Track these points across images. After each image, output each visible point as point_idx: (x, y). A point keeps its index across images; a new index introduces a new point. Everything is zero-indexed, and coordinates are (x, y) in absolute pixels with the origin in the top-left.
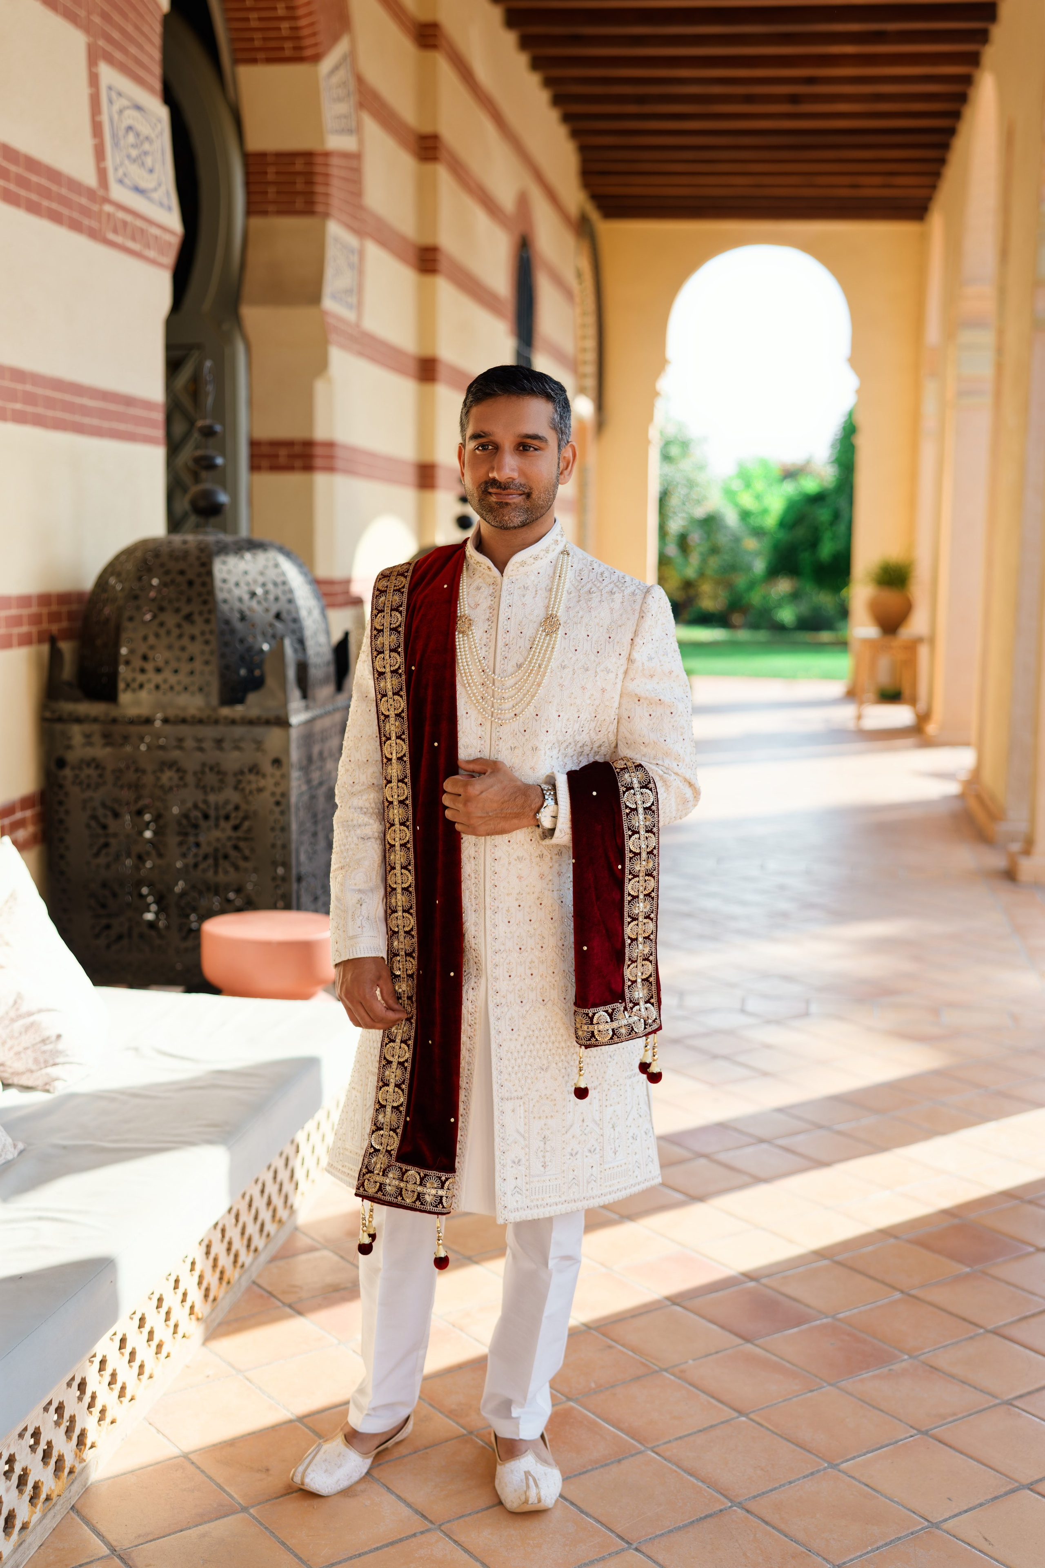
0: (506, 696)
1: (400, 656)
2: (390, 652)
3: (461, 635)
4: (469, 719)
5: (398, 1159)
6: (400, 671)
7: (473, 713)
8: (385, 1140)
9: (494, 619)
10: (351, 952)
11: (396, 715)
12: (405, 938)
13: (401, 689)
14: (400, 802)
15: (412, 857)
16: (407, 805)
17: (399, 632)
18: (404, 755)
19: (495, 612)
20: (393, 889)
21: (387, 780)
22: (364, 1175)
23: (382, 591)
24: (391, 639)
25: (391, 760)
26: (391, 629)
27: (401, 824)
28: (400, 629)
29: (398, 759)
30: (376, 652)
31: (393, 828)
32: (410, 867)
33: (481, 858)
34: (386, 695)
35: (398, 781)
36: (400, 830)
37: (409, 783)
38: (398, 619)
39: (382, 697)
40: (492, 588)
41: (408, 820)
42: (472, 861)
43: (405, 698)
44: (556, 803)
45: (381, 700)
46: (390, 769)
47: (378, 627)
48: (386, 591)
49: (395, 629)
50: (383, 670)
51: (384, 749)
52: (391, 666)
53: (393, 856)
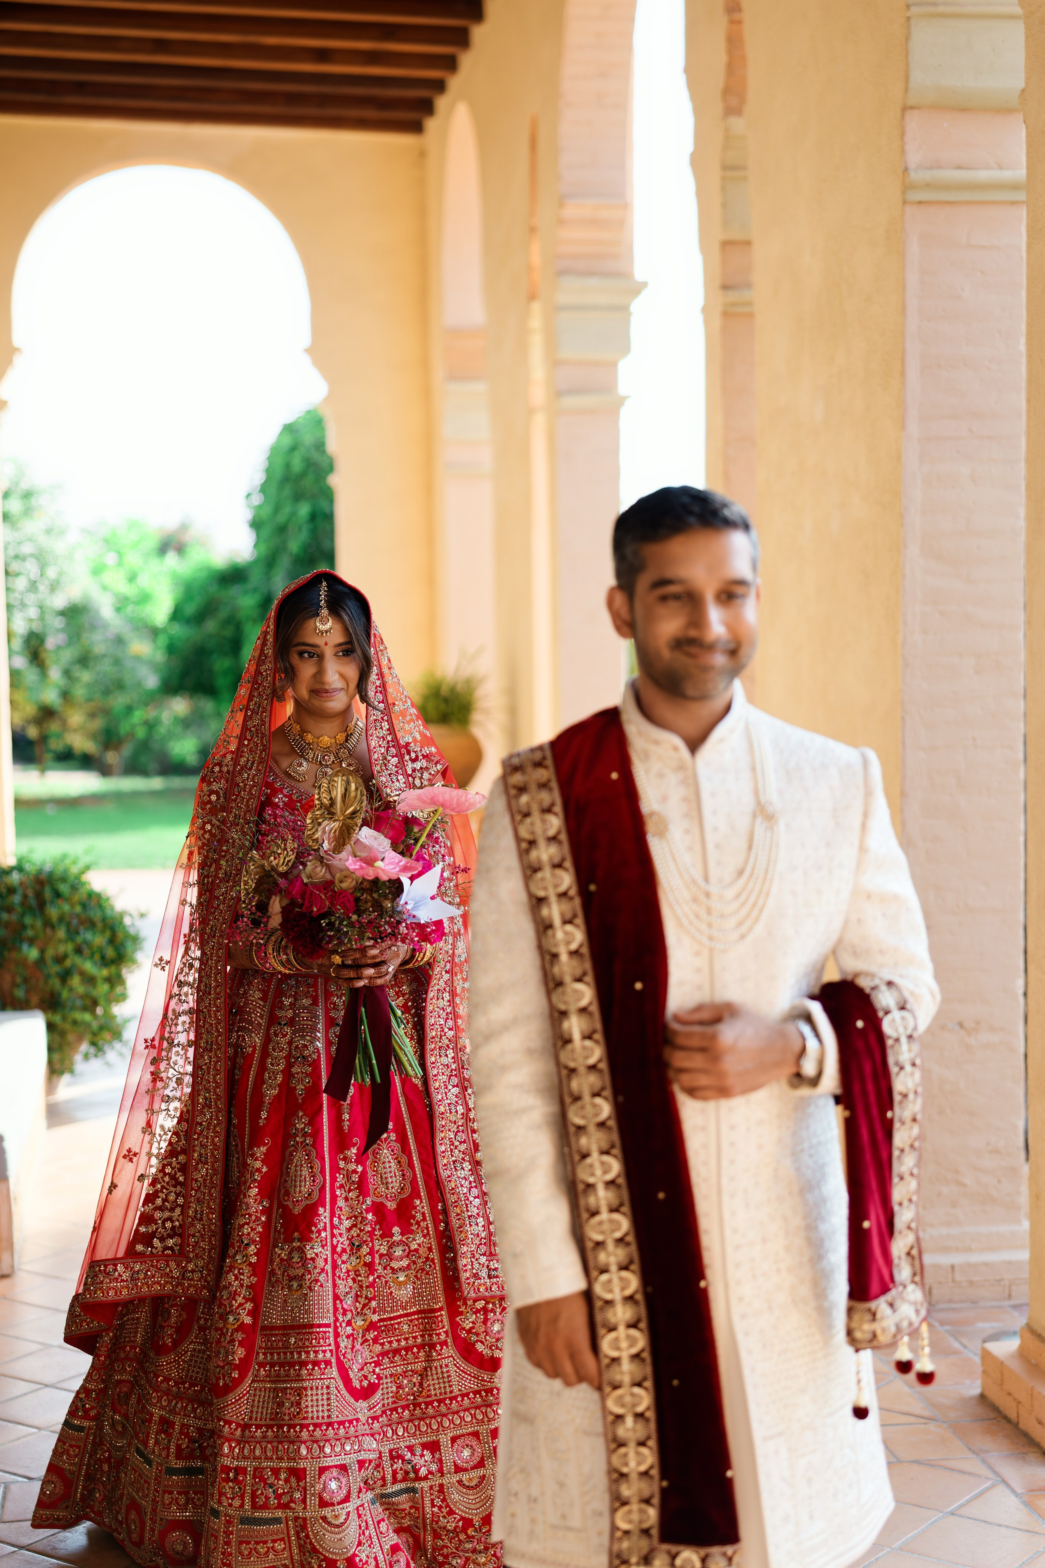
0: (726, 913)
2: (552, 869)
3: (655, 839)
4: (681, 948)
6: (571, 893)
7: (686, 940)
8: (635, 1517)
9: (694, 814)
10: (550, 1289)
11: (570, 952)
12: (616, 1247)
13: (575, 916)
14: (588, 1067)
15: (616, 1137)
16: (601, 1070)
17: (560, 842)
18: (589, 1004)
19: (693, 805)
20: (589, 1185)
21: (563, 1040)
22: (617, 1567)
23: (519, 789)
24: (552, 852)
25: (566, 1012)
26: (547, 838)
27: (593, 1096)
28: (559, 837)
29: (579, 1009)
30: (529, 871)
31: (580, 1103)
32: (613, 1151)
33: (712, 1128)
34: (551, 927)
35: (583, 1039)
36: (593, 1104)
37: (602, 1040)
38: (554, 823)
39: (545, 930)
40: (679, 773)
41: (604, 1089)
42: (700, 1133)
43: (583, 926)
44: (820, 1042)
45: (543, 934)
46: (566, 1024)
47: (527, 837)
48: (526, 788)
49: (553, 838)
50: (544, 894)
51: (553, 999)
52: (555, 887)
53: (583, 1140)
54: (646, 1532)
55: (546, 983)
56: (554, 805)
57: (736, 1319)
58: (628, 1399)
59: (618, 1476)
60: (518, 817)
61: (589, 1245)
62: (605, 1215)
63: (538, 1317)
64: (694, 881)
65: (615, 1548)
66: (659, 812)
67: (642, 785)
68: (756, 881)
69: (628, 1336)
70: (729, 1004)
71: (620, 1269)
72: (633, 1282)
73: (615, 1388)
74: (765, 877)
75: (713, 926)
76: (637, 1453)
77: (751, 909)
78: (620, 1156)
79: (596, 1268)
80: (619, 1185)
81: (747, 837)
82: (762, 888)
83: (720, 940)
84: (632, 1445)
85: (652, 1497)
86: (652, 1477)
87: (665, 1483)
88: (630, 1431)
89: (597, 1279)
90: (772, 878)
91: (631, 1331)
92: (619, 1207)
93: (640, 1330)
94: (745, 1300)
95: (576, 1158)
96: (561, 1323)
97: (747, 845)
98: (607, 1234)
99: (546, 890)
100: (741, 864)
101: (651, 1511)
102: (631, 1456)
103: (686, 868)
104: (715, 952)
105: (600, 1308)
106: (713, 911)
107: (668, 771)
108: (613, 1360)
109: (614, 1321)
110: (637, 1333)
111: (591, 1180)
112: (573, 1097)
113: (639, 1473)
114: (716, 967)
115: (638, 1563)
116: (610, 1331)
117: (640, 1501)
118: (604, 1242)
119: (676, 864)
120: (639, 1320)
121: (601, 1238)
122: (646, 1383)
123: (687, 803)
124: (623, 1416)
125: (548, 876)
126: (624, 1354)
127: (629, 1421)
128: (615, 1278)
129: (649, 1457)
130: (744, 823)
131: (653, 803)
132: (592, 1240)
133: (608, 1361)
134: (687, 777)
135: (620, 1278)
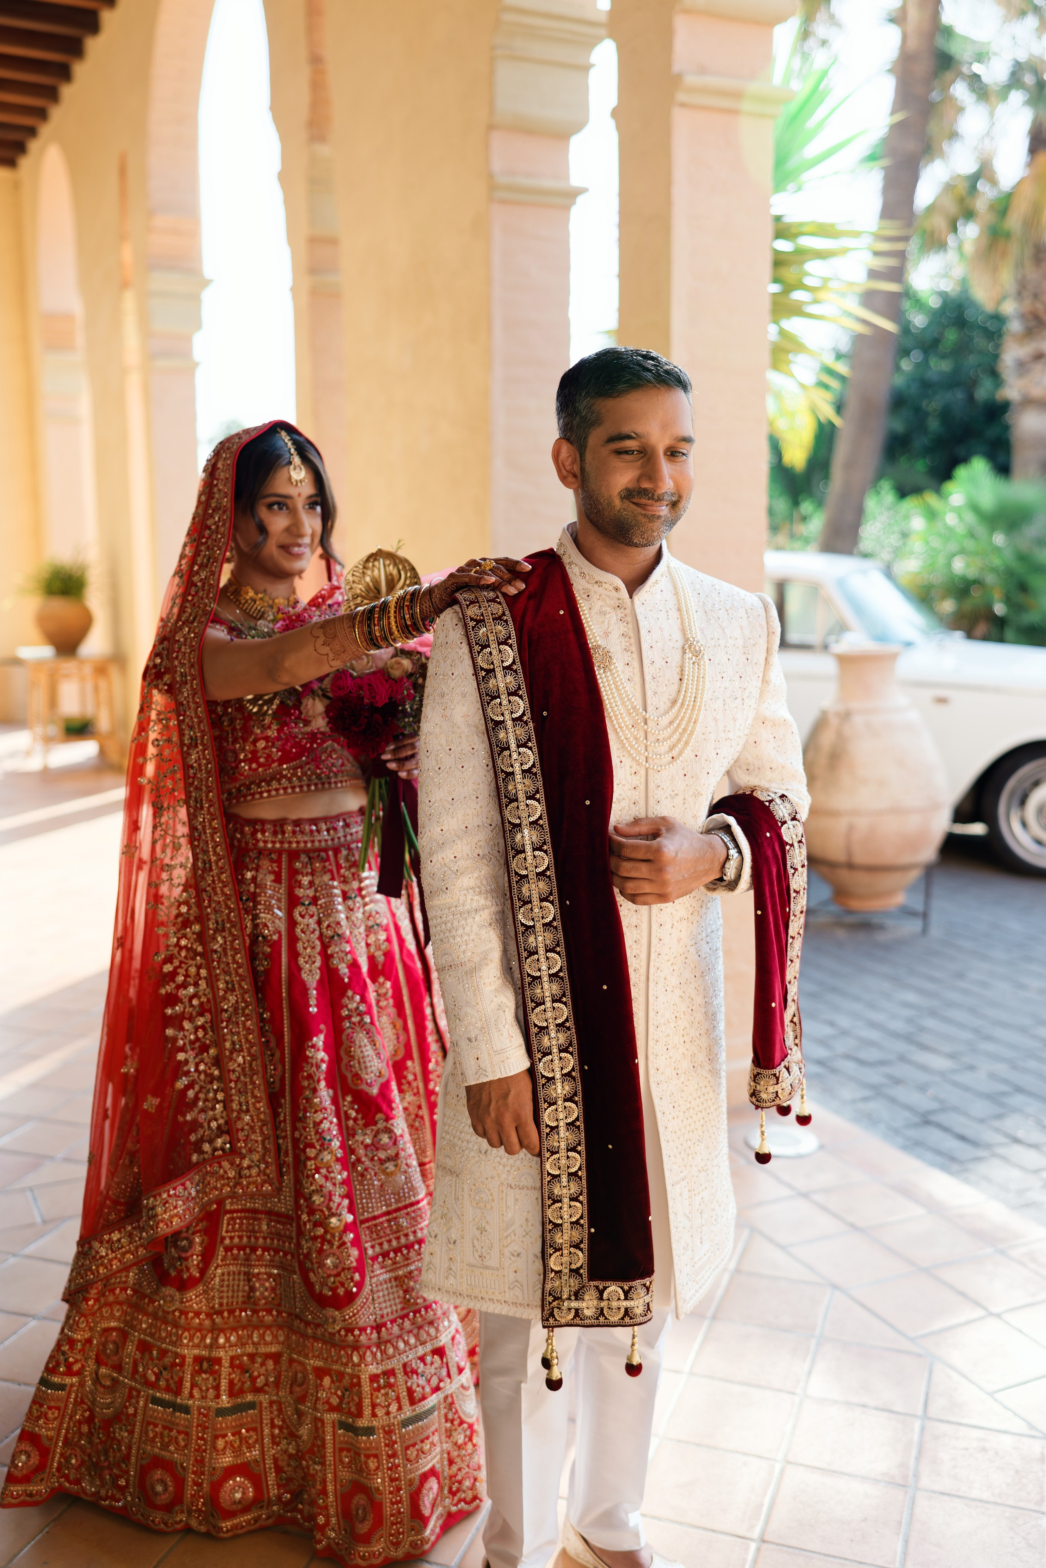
0: (661, 737)
3: (602, 671)
4: (623, 769)
5: (591, 1279)
6: (525, 718)
7: (627, 761)
8: (565, 1259)
9: (634, 648)
10: (503, 1069)
11: (523, 771)
12: (558, 1031)
13: (529, 740)
14: (538, 874)
15: (560, 935)
16: (549, 877)
17: (516, 671)
18: (540, 818)
19: (633, 641)
20: (535, 978)
21: (516, 850)
22: (550, 1303)
23: (478, 622)
24: (508, 681)
25: (519, 825)
26: (504, 668)
27: (542, 900)
28: (515, 667)
29: (531, 823)
30: (487, 697)
31: (529, 906)
32: (558, 949)
33: (644, 926)
34: (508, 748)
35: (534, 850)
36: (541, 908)
37: (550, 851)
38: (510, 654)
39: (502, 752)
40: (619, 611)
41: (551, 894)
42: (634, 930)
43: (535, 749)
44: (740, 852)
45: (499, 755)
46: (519, 836)
47: (486, 666)
48: (484, 620)
49: (509, 668)
50: (501, 718)
51: (507, 813)
52: (512, 713)
53: (531, 939)
54: (576, 1272)
55: (499, 800)
56: (509, 638)
58: (563, 1161)
59: (551, 1226)
60: (477, 648)
61: (534, 1030)
62: (548, 1004)
63: (490, 1093)
64: (634, 708)
65: (548, 1286)
66: (603, 646)
67: (588, 622)
68: (687, 709)
69: (565, 1107)
70: (664, 819)
71: (560, 1051)
72: (571, 1061)
73: (553, 1153)
74: (694, 706)
75: (649, 748)
76: (570, 1207)
77: (681, 735)
78: (563, 953)
79: (539, 1051)
80: (562, 978)
81: (678, 670)
82: (690, 718)
83: (656, 761)
84: (566, 1200)
85: (581, 1242)
86: (582, 1226)
87: (593, 1230)
88: (565, 1189)
89: (540, 1060)
90: (700, 707)
91: (568, 1104)
92: (561, 998)
93: (576, 1103)
94: (660, 1071)
95: (525, 954)
96: (511, 1097)
97: (678, 677)
98: (550, 1021)
99: (503, 715)
100: (674, 695)
101: (580, 1254)
102: (565, 1209)
103: (627, 696)
104: (650, 772)
105: (543, 1085)
106: (650, 736)
107: (609, 610)
108: (552, 1128)
109: (555, 1095)
110: (573, 1105)
111: (538, 974)
112: (523, 901)
113: (571, 1223)
114: (652, 786)
115: (569, 1299)
116: (550, 1104)
117: (571, 1246)
118: (547, 1027)
119: (620, 695)
120: (575, 1094)
121: (545, 1024)
122: (579, 1148)
123: (627, 639)
124: (559, 1176)
125: (505, 702)
126: (562, 1124)
127: (564, 1179)
128: (556, 1058)
129: (579, 1209)
130: (675, 658)
131: (598, 638)
132: (536, 1025)
133: (548, 1130)
134: (626, 615)
135: (561, 1058)
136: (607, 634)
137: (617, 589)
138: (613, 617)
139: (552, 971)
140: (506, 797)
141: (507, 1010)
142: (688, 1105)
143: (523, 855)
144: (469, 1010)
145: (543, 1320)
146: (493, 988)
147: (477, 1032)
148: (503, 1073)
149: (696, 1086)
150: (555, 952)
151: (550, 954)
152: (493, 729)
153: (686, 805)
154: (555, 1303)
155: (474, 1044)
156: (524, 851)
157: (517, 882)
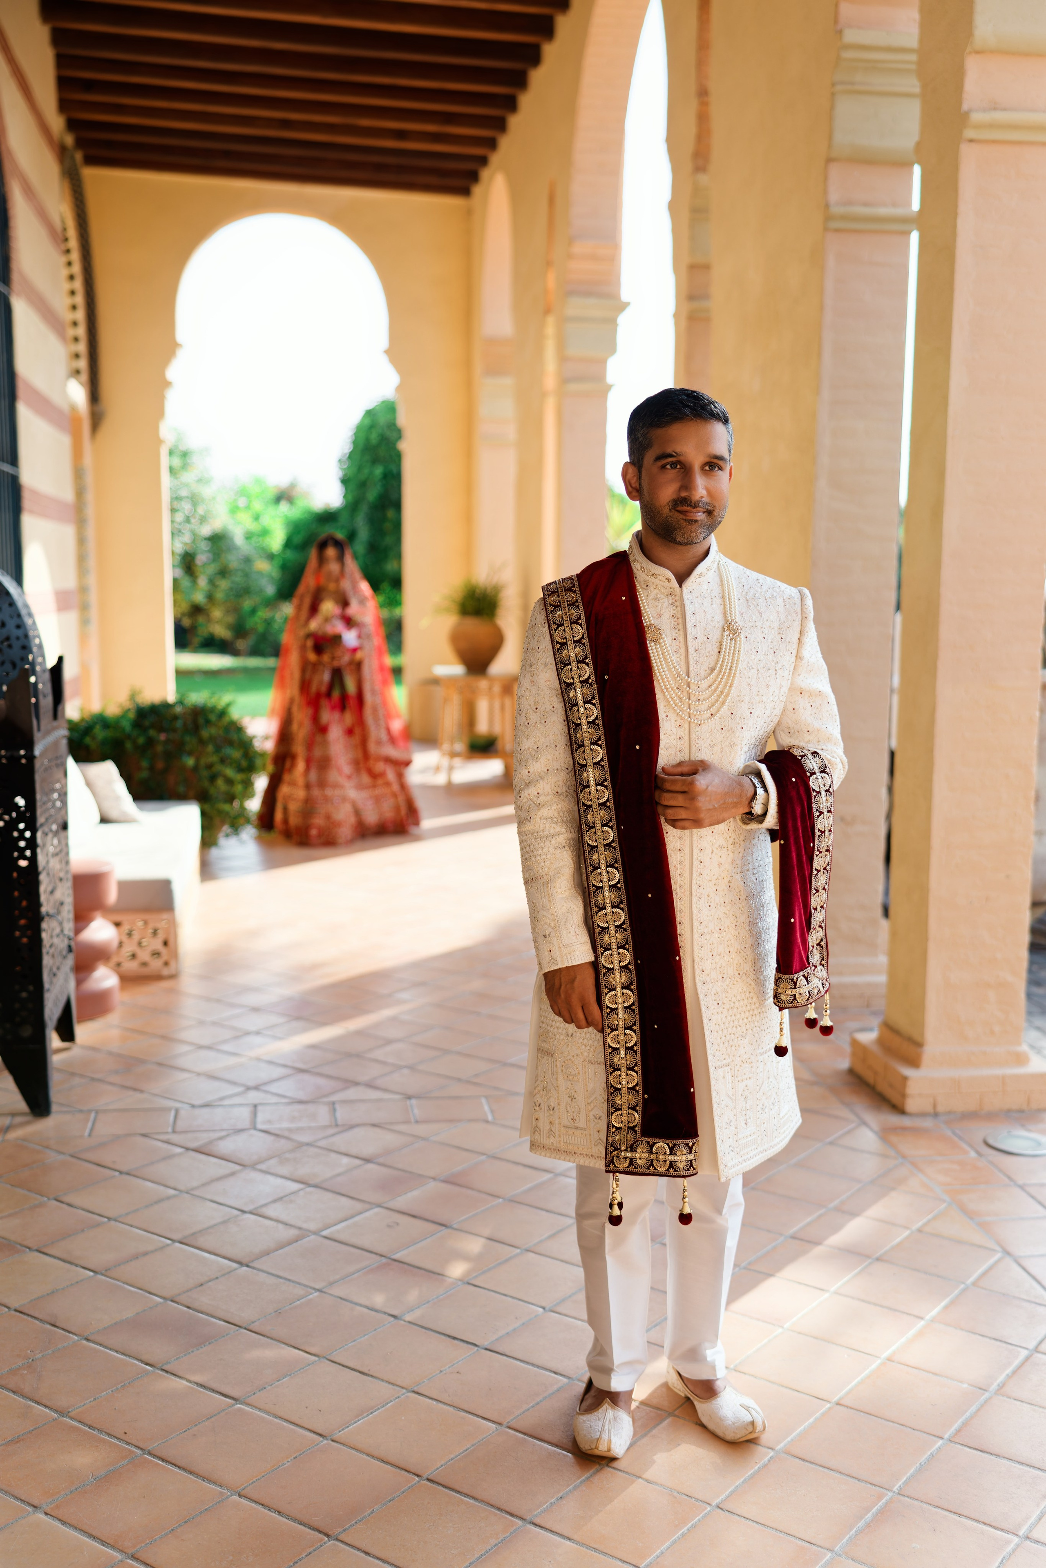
0: (701, 698)
1: (588, 667)
2: (578, 663)
3: (653, 644)
4: (669, 722)
5: (643, 1135)
6: (590, 681)
7: (672, 716)
8: (625, 1119)
9: (681, 627)
10: (569, 959)
11: (589, 723)
12: (616, 932)
13: (593, 698)
14: (600, 805)
15: (618, 855)
16: (609, 807)
17: (584, 644)
18: (602, 760)
19: (680, 621)
20: (598, 888)
21: (583, 785)
22: (611, 1153)
23: (555, 607)
24: (577, 652)
25: (585, 766)
26: (575, 642)
27: (603, 825)
28: (583, 641)
29: (594, 764)
30: (561, 665)
31: (593, 830)
32: (616, 865)
33: (687, 850)
34: (577, 705)
35: (597, 785)
36: (603, 832)
37: (610, 786)
38: (580, 631)
39: (572, 707)
40: (670, 598)
41: (610, 821)
42: (678, 853)
43: (598, 705)
44: (766, 790)
45: (570, 710)
46: (585, 774)
47: (560, 640)
48: (560, 606)
49: (579, 641)
50: (572, 681)
51: (577, 756)
52: (580, 677)
53: (595, 857)
54: (632, 1129)
55: (571, 745)
56: (580, 618)
57: (699, 984)
58: (622, 1037)
59: (613, 1090)
60: (554, 626)
61: (598, 930)
62: (609, 910)
63: (560, 979)
64: (679, 675)
65: (610, 1139)
66: (655, 625)
67: (644, 606)
68: (723, 676)
69: (623, 994)
70: (702, 762)
71: (619, 948)
72: (628, 957)
73: (613, 1030)
74: (730, 673)
75: (692, 707)
76: (627, 1075)
77: (719, 696)
78: (621, 869)
79: (601, 947)
80: (619, 889)
81: (718, 644)
82: (727, 683)
83: (697, 717)
84: (624, 1069)
85: (637, 1105)
86: (637, 1091)
87: (646, 1096)
88: (622, 1058)
89: (602, 954)
90: (735, 674)
91: (625, 991)
92: (619, 905)
93: (632, 990)
94: (706, 972)
95: (590, 869)
96: (576, 983)
97: (717, 650)
98: (610, 922)
99: (573, 678)
100: (713, 664)
101: (636, 1114)
102: (623, 1077)
103: (673, 664)
104: (693, 725)
105: (604, 974)
106: (692, 697)
107: (662, 596)
108: (612, 1010)
109: (614, 983)
110: (630, 993)
111: (600, 885)
112: (589, 826)
113: (628, 1088)
114: (693, 736)
115: (626, 1150)
116: (611, 990)
117: (629, 1108)
118: (608, 928)
119: (667, 663)
120: (631, 984)
121: (606, 925)
122: (635, 1028)
123: (676, 619)
124: (618, 1049)
125: (574, 668)
126: (620, 1006)
127: (622, 1052)
128: (615, 953)
129: (636, 1078)
130: (715, 635)
131: (651, 618)
132: (599, 926)
133: (609, 1010)
134: (676, 601)
135: (619, 953)
136: (659, 616)
137: (668, 580)
138: (665, 602)
139: (611, 883)
140: (576, 743)
141: (574, 914)
142: (732, 1005)
143: (588, 790)
144: (545, 913)
145: (606, 1166)
146: (564, 896)
147: (550, 930)
148: (570, 962)
149: (740, 990)
150: (614, 867)
151: (609, 869)
152: (566, 689)
153: (723, 754)
154: (615, 1153)
155: (548, 939)
156: (588, 786)
157: (584, 811)
